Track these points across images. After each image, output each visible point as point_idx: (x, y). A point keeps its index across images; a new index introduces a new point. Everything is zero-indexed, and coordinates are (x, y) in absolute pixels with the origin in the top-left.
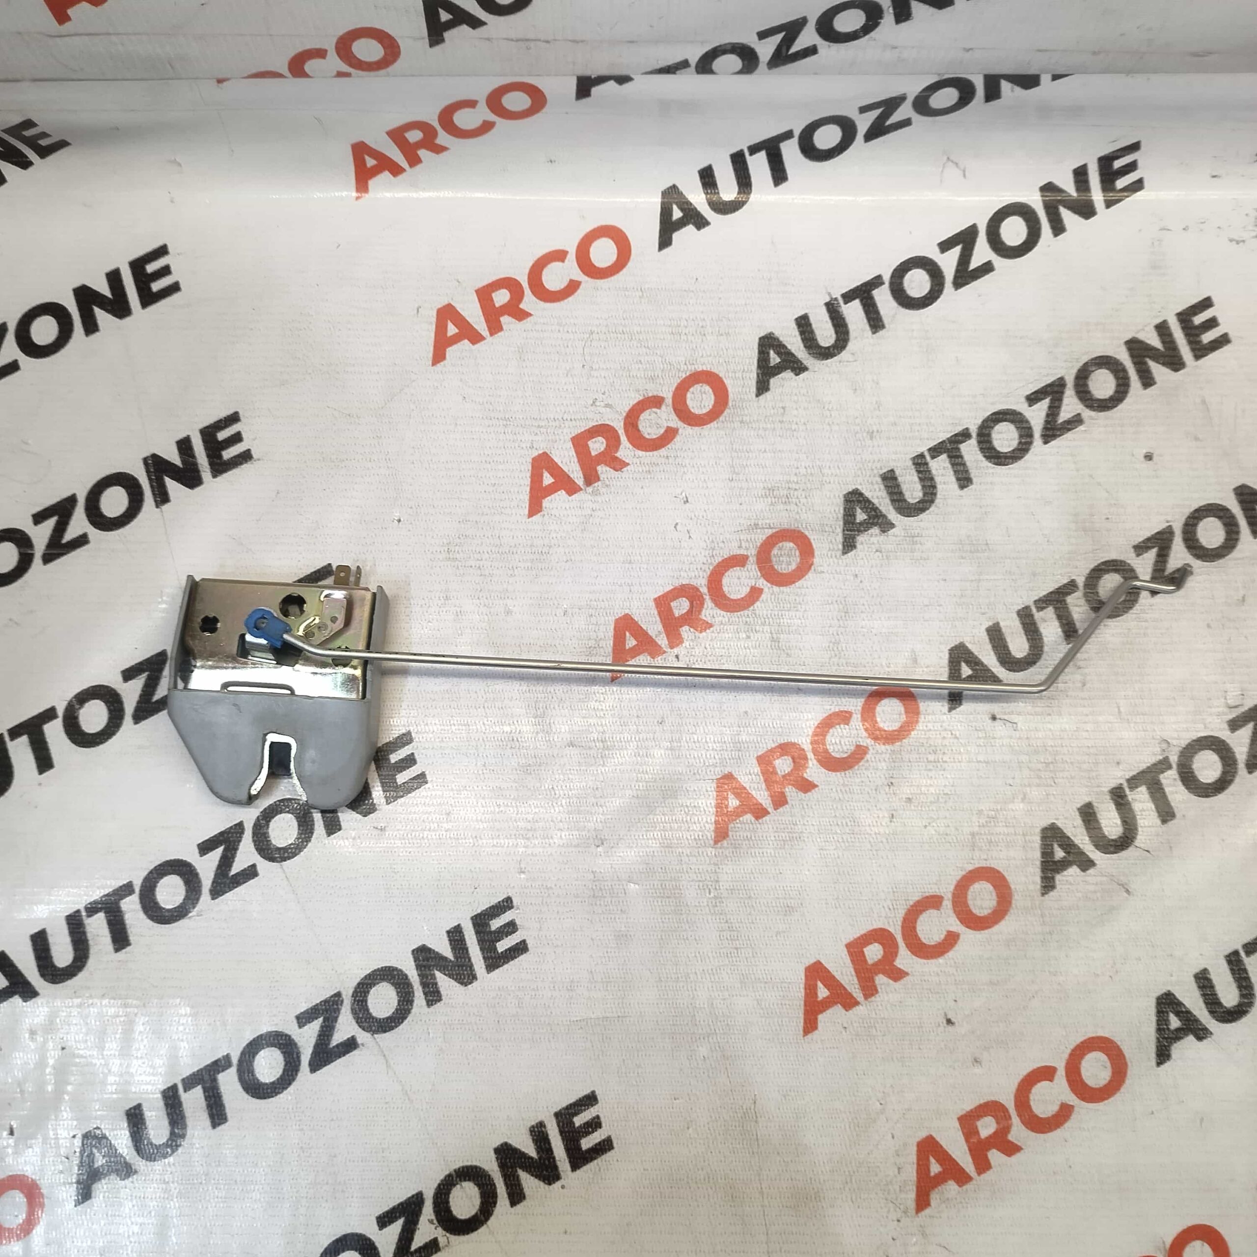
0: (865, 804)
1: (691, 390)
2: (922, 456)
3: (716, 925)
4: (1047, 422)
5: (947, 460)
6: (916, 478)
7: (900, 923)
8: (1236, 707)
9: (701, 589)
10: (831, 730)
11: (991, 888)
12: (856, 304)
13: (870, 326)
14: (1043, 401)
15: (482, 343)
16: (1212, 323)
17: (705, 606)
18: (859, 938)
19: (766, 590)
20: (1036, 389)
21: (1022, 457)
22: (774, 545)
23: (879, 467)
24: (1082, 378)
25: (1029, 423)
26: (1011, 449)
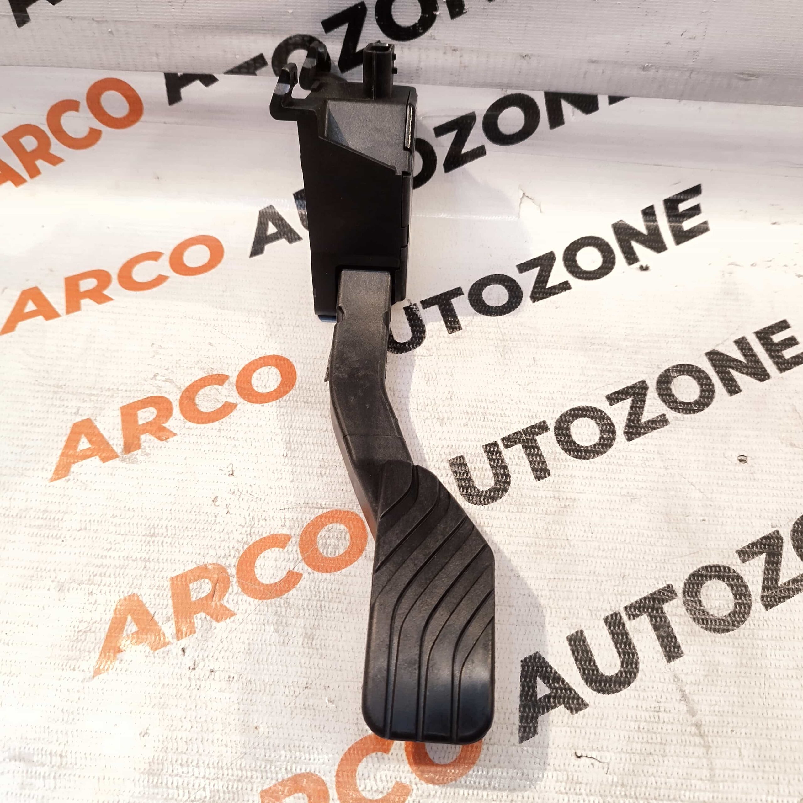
1: (258, 371)
2: (495, 444)
4: (629, 420)
5: (523, 451)
6: (489, 467)
9: (229, 571)
10: (364, 760)
12: (435, 309)
13: (447, 327)
14: (625, 402)
15: (56, 320)
16: (791, 342)
17: (230, 590)
19: (305, 575)
20: (617, 390)
21: (605, 452)
22: (323, 526)
23: (447, 452)
24: (664, 383)
25: (610, 419)
26: (592, 443)
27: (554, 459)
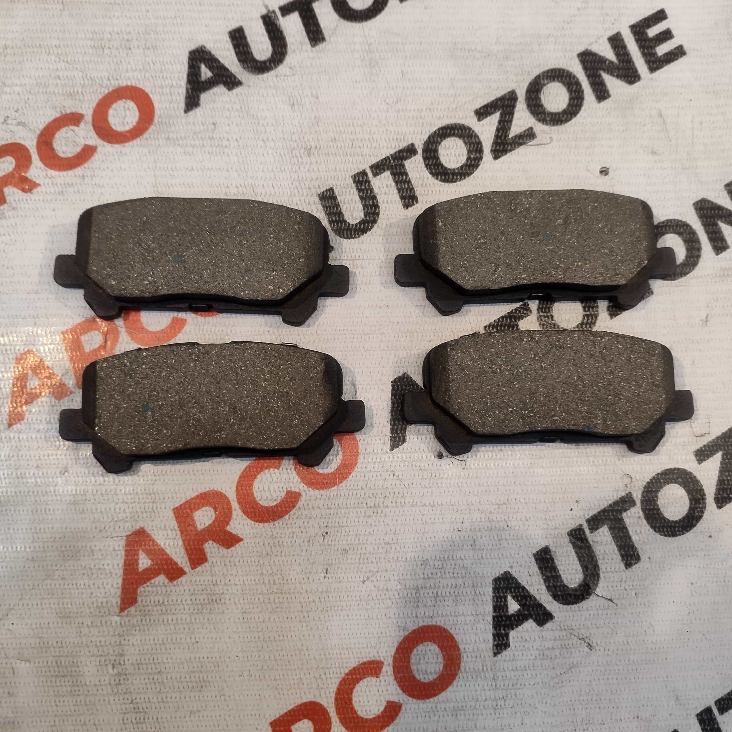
0: (296, 557)
1: (114, 106)
2: (364, 173)
3: (119, 707)
4: (497, 137)
5: (391, 178)
6: (357, 197)
7: (333, 695)
8: (702, 436)
10: (259, 476)
11: (437, 649)
12: (295, 17)
13: (310, 38)
14: (493, 116)
16: (667, 35)
17: (120, 340)
18: (286, 713)
19: (189, 321)
20: (485, 103)
21: (472, 174)
23: (317, 185)
24: (533, 92)
25: (478, 137)
26: (459, 165)
27: (422, 185)
